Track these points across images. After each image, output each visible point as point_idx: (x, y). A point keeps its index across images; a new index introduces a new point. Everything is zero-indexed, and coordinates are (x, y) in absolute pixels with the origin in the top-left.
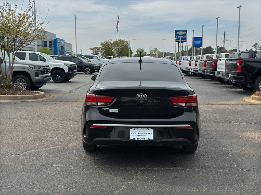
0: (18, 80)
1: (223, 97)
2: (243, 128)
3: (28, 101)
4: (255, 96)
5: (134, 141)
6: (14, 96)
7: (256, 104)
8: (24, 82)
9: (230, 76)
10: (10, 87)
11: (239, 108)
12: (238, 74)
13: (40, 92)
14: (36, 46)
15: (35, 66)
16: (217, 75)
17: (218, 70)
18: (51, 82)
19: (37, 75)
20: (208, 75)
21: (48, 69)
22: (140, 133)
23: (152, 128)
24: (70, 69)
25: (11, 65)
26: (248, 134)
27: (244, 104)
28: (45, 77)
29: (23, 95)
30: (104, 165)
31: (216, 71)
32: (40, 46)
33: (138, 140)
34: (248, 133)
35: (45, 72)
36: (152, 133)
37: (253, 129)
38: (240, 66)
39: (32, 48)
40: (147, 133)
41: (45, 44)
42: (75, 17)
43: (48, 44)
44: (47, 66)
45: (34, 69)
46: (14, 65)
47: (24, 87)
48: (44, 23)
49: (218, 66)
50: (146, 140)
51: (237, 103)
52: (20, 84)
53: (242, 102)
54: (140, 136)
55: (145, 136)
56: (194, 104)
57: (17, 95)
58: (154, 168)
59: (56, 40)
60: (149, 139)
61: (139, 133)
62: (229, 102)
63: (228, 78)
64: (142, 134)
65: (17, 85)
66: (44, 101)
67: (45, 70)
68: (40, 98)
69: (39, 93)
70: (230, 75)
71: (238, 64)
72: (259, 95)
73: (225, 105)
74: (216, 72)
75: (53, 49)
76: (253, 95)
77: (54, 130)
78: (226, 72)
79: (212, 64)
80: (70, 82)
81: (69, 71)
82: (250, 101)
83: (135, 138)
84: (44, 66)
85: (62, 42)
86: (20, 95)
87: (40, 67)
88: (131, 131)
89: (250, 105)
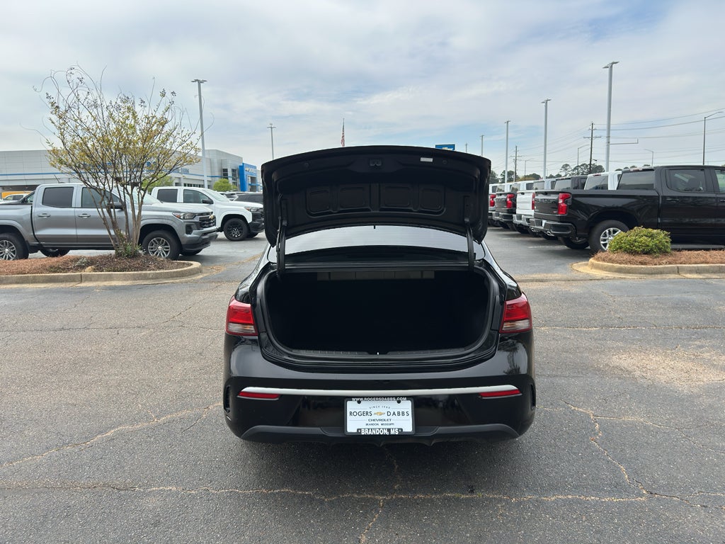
0: (154, 241)
1: (535, 264)
2: (599, 342)
3: (167, 281)
4: (597, 262)
5: (358, 438)
6: (140, 272)
7: (602, 279)
8: (166, 244)
9: (545, 224)
10: (134, 255)
11: (575, 289)
12: (561, 219)
13: (192, 262)
14: (205, 176)
15: (185, 214)
16: (516, 221)
17: (518, 212)
18: (221, 240)
19: (189, 229)
20: (498, 221)
21: (210, 220)
22: (375, 414)
23: (408, 397)
24: (255, 216)
25: (137, 212)
26: (614, 357)
27: (579, 278)
28: (205, 234)
29: (158, 271)
30: (283, 487)
31: (515, 213)
32: (217, 178)
33: (370, 433)
34: (613, 355)
35: (204, 224)
36: (410, 413)
37: (620, 344)
38: (564, 205)
39: (179, 178)
40: (394, 413)
41: (224, 173)
42: (271, 128)
43: (230, 174)
44: (208, 214)
45: (184, 218)
46: (143, 213)
47: (167, 252)
48: (195, 133)
49: (518, 205)
50: (392, 432)
51: (565, 276)
52: (159, 247)
53: (574, 274)
54: (376, 422)
55: (389, 422)
56: (522, 325)
57: (146, 270)
58: (415, 493)
59: (242, 168)
60: (402, 430)
61: (374, 411)
62: (549, 276)
63: (542, 228)
64: (381, 414)
65: (153, 250)
66: (196, 282)
67: (206, 220)
68: (190, 275)
69: (191, 264)
70: (544, 222)
71: (561, 201)
72: (604, 260)
73: (542, 281)
74: (514, 215)
75: (238, 182)
76: (591, 260)
77: (191, 359)
78: (536, 216)
79: (506, 201)
80: (257, 239)
81: (253, 220)
82: (588, 272)
83: (360, 429)
84: (202, 214)
85: (251, 170)
86: (153, 270)
87: (194, 215)
88: (351, 406)
89: (591, 280)
